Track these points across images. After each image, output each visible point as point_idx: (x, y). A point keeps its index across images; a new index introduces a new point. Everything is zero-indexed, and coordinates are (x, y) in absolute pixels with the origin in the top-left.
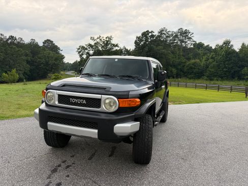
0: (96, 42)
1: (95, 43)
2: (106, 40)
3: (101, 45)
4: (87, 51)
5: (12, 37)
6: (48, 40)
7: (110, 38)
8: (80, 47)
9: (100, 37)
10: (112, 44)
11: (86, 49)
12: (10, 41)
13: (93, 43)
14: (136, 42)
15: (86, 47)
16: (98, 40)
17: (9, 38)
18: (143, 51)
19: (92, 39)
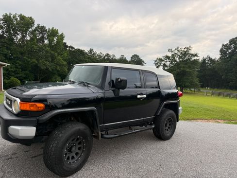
0: (173, 53)
1: (173, 55)
2: (184, 51)
3: (179, 56)
4: (163, 63)
5: (107, 55)
6: (135, 55)
7: (189, 49)
8: (157, 59)
9: (178, 48)
10: (191, 54)
11: (163, 61)
12: (106, 57)
13: (170, 54)
14: (221, 51)
15: (163, 58)
16: (176, 51)
17: (106, 56)
18: (230, 60)
19: (170, 50)
